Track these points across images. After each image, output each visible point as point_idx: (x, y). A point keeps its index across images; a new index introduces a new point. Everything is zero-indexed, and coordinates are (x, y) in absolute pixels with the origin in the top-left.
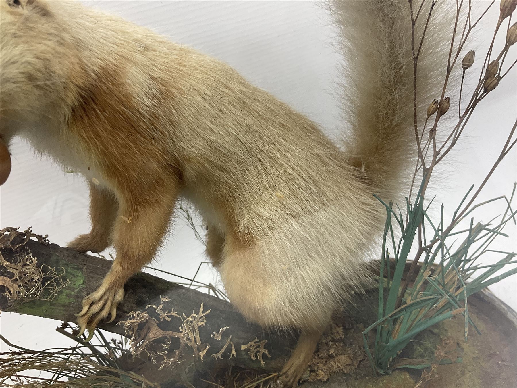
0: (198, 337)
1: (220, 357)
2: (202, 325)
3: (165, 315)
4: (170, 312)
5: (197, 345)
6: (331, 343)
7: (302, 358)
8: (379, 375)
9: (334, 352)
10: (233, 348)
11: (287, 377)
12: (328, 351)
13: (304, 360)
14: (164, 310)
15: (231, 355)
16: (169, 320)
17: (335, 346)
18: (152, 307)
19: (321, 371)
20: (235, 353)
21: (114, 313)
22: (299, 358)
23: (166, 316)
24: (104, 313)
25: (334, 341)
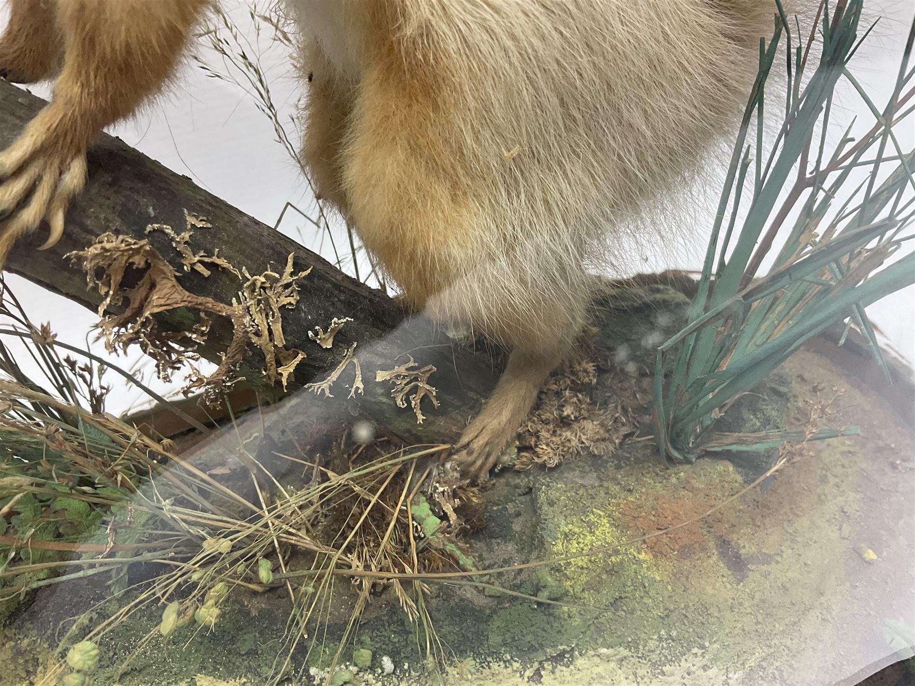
0: (278, 328)
1: (327, 392)
2: (290, 304)
3: (197, 258)
4: (210, 254)
5: (275, 346)
6: (567, 393)
7: (505, 415)
8: (670, 459)
9: (572, 413)
10: (358, 373)
11: (470, 453)
12: (561, 407)
13: (510, 421)
14: (194, 245)
15: (353, 390)
16: (206, 273)
17: (575, 399)
18: (161, 231)
19: (545, 447)
20: (361, 386)
21: (58, 224)
22: (500, 414)
23: (199, 261)
24: (30, 216)
25: (576, 388)
